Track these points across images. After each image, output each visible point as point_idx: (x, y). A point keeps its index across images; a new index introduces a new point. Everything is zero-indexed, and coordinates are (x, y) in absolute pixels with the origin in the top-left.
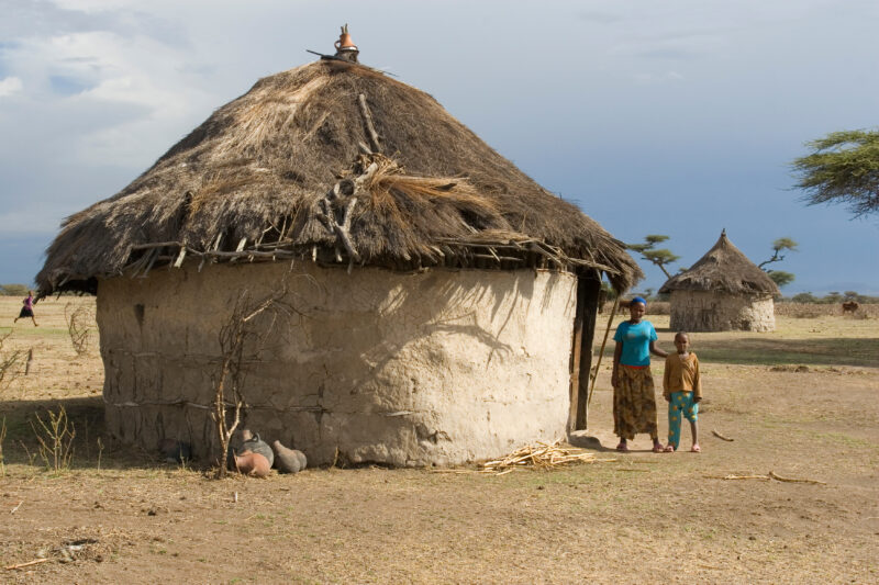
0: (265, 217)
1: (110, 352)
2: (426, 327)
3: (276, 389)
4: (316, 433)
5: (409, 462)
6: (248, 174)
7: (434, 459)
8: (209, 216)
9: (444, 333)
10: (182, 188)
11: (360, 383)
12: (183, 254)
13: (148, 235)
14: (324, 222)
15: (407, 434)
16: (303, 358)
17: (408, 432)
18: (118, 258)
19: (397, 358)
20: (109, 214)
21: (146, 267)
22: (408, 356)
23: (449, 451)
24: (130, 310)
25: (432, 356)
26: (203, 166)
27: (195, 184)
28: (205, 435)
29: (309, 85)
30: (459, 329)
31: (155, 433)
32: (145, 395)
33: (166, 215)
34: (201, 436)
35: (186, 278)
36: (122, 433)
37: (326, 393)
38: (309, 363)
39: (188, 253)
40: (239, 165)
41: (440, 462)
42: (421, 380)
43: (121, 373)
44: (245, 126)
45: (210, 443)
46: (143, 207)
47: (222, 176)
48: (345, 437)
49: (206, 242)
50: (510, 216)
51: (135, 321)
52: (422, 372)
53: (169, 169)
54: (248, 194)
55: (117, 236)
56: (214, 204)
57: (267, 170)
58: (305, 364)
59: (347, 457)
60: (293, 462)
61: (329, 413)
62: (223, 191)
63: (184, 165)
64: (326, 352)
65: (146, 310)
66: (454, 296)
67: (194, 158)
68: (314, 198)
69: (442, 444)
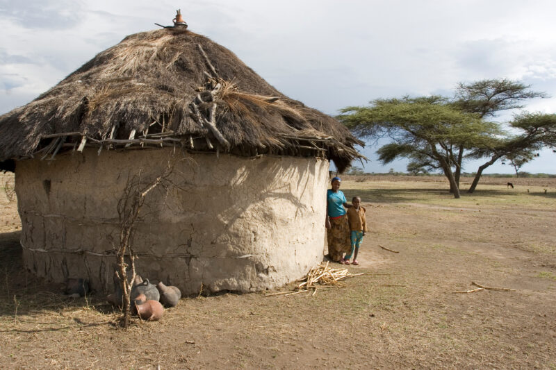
0: (150, 114)
1: (25, 212)
2: (261, 195)
3: (155, 242)
4: (186, 273)
5: (252, 289)
6: (130, 86)
7: (267, 285)
8: (104, 113)
9: (272, 199)
10: (80, 95)
11: (218, 236)
12: (84, 141)
13: (54, 128)
14: (196, 120)
15: (250, 270)
16: (176, 219)
17: (251, 269)
18: (30, 144)
19: (243, 218)
20: (22, 113)
21: (52, 153)
22: (250, 216)
23: (277, 279)
24: (40, 184)
25: (265, 216)
26: (95, 81)
27: (90, 92)
28: (100, 275)
29: (162, 38)
30: (280, 196)
31: (61, 271)
32: (52, 244)
33: (69, 113)
34: (98, 276)
35: (84, 161)
36: (35, 268)
37: (193, 244)
38: (181, 222)
39: (88, 141)
40: (123, 81)
41: (271, 287)
42: (259, 233)
43: (33, 228)
44: (123, 58)
45: (105, 281)
46: (50, 108)
47: (111, 87)
48: (208, 274)
49: (103, 133)
50: (312, 121)
51: (44, 191)
52: (260, 227)
53: (69, 84)
54: (134, 98)
55: (29, 128)
56: (107, 105)
57: (144, 84)
58: (177, 223)
59: (209, 288)
60: (174, 298)
61: (196, 258)
62: (113, 96)
63: (80, 81)
64: (193, 214)
65: (52, 184)
66: (277, 174)
67: (87, 77)
68: (184, 103)
69: (271, 274)
